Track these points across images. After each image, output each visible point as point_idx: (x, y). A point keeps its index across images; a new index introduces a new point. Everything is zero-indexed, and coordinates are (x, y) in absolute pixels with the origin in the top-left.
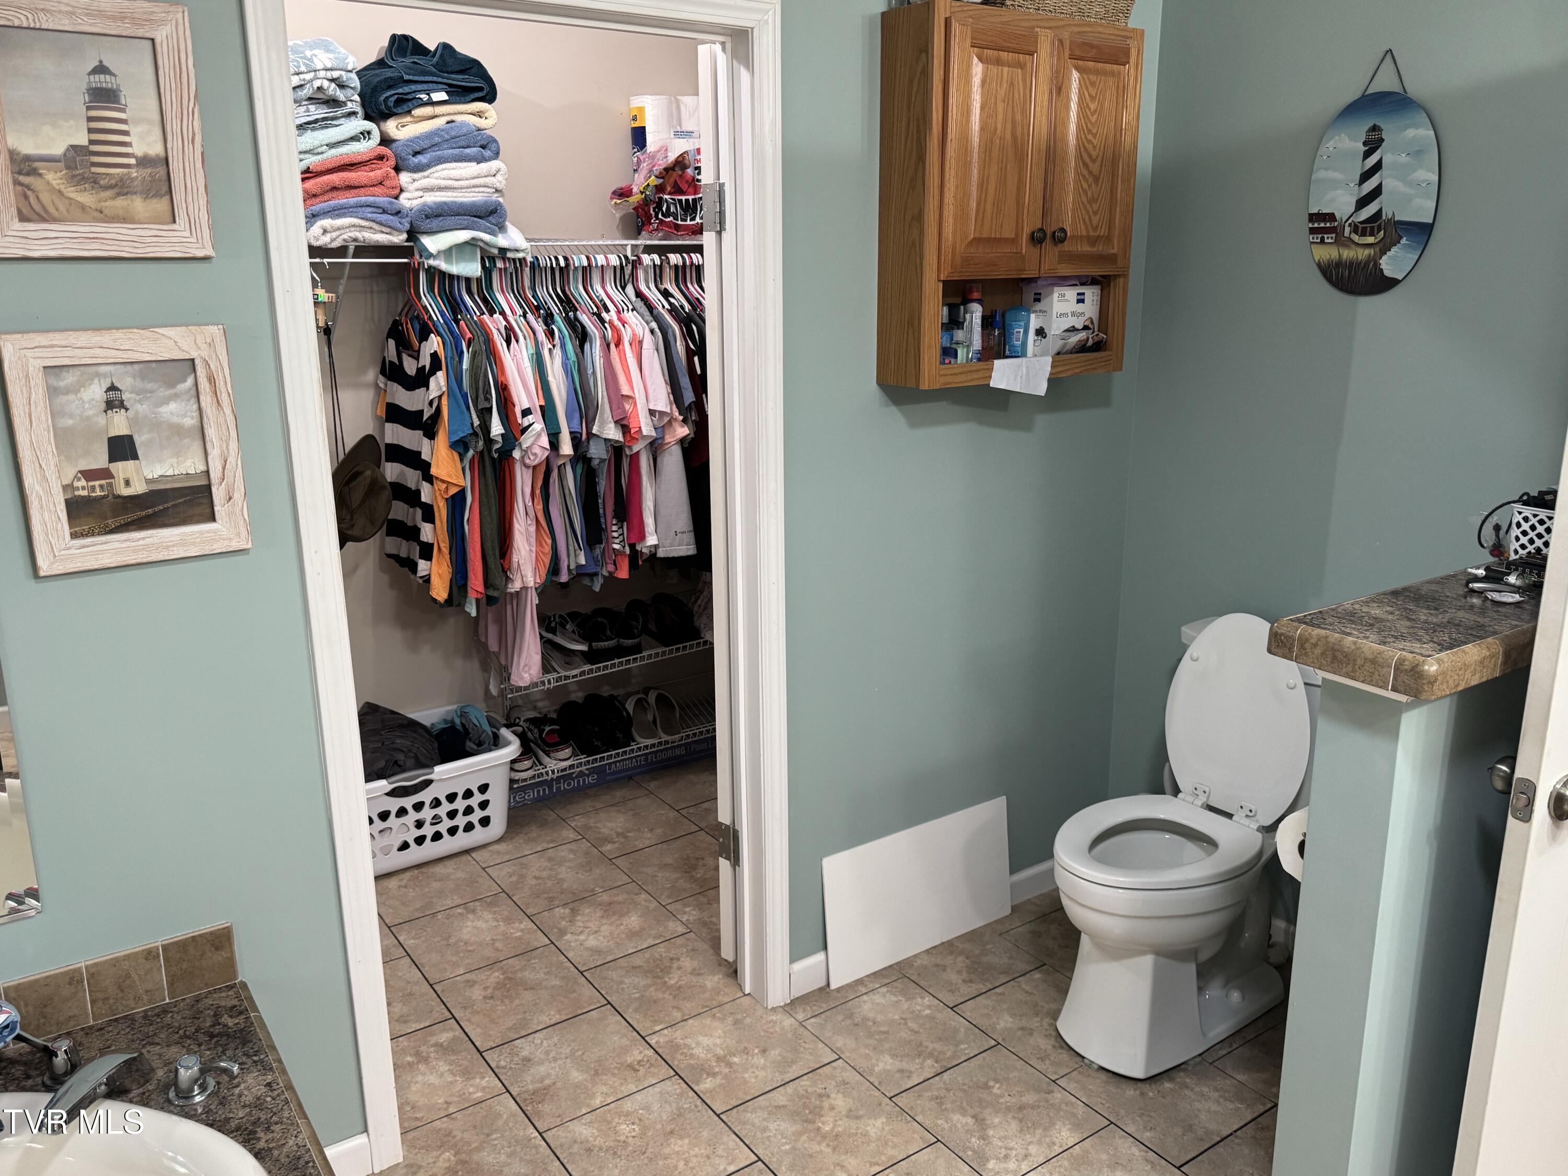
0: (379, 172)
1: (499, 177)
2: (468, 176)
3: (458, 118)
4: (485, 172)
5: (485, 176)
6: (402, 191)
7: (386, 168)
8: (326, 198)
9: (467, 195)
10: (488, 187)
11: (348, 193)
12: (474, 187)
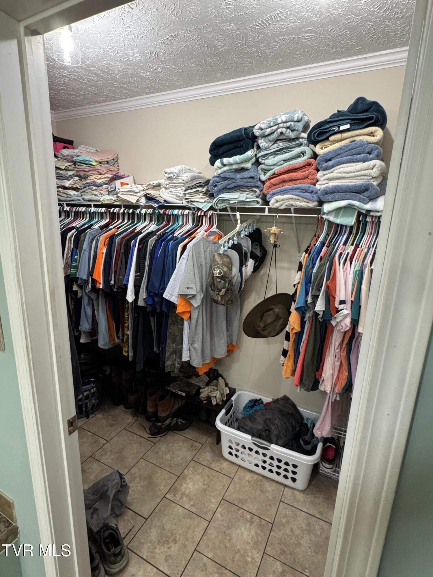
0: (307, 172)
1: (375, 170)
2: (354, 170)
3: (358, 139)
4: (365, 168)
5: (366, 170)
6: (318, 181)
7: (311, 170)
8: (280, 185)
9: (354, 181)
10: (367, 176)
11: (290, 183)
12: (358, 176)
